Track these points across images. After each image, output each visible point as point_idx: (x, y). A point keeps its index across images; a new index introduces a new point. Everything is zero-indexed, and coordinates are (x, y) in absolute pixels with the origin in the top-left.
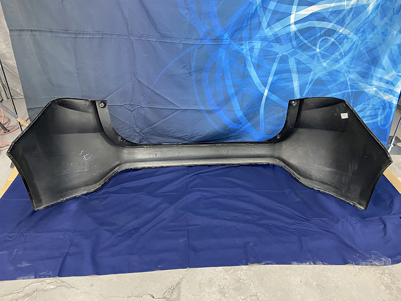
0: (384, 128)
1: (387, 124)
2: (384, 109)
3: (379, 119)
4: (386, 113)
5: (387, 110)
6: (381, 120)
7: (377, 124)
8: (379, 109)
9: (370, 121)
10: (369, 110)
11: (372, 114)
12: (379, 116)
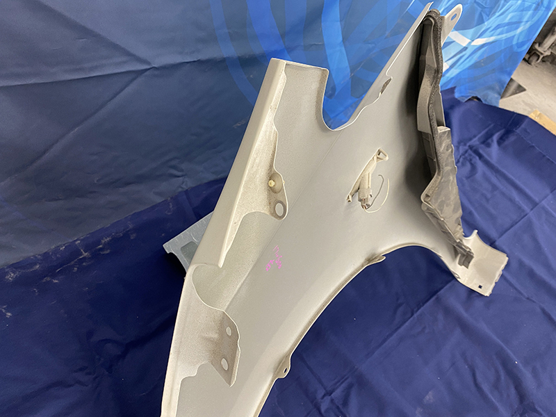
0: (519, 50)
1: (528, 40)
2: (536, 9)
3: (519, 30)
4: (536, 18)
5: (540, 13)
6: (521, 33)
7: (512, 42)
8: (528, 9)
9: (504, 35)
10: (512, 12)
11: (514, 20)
12: (523, 23)
